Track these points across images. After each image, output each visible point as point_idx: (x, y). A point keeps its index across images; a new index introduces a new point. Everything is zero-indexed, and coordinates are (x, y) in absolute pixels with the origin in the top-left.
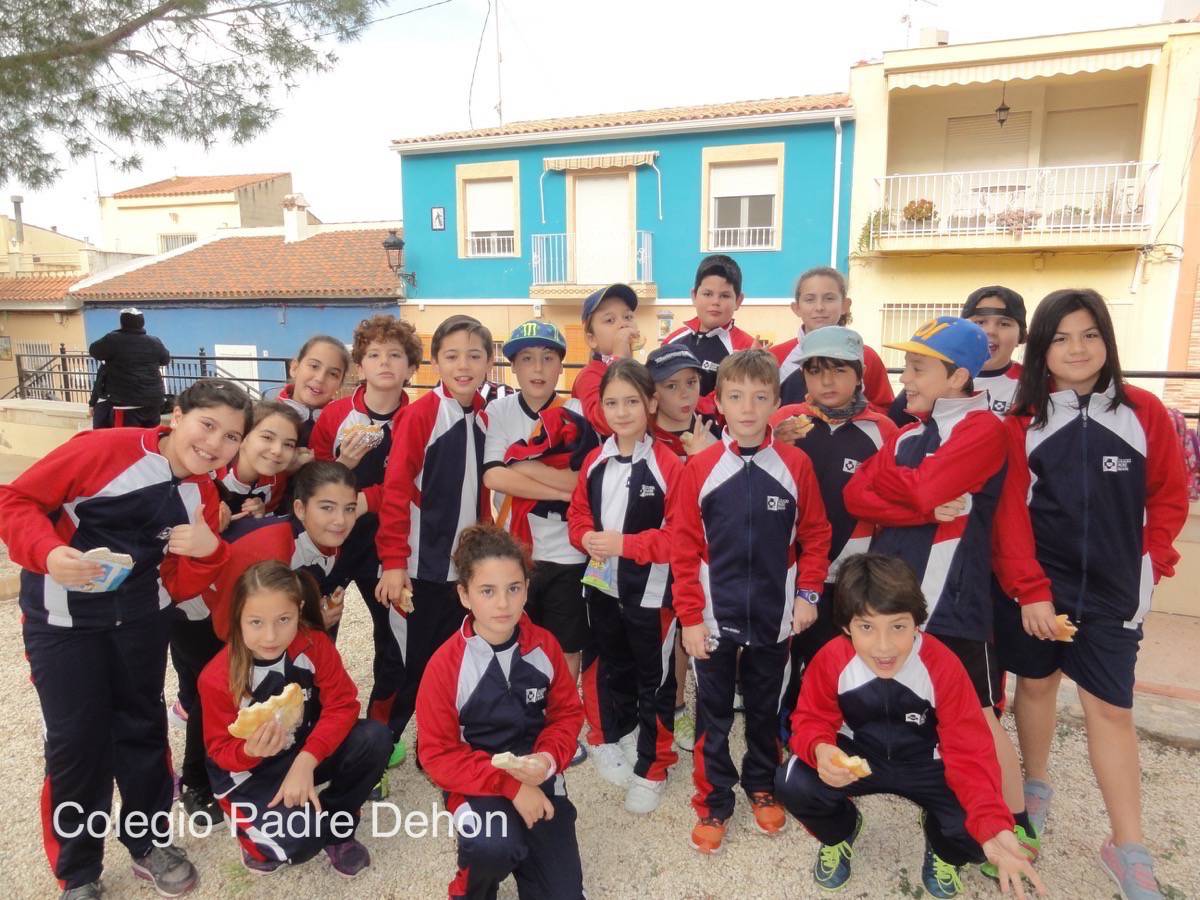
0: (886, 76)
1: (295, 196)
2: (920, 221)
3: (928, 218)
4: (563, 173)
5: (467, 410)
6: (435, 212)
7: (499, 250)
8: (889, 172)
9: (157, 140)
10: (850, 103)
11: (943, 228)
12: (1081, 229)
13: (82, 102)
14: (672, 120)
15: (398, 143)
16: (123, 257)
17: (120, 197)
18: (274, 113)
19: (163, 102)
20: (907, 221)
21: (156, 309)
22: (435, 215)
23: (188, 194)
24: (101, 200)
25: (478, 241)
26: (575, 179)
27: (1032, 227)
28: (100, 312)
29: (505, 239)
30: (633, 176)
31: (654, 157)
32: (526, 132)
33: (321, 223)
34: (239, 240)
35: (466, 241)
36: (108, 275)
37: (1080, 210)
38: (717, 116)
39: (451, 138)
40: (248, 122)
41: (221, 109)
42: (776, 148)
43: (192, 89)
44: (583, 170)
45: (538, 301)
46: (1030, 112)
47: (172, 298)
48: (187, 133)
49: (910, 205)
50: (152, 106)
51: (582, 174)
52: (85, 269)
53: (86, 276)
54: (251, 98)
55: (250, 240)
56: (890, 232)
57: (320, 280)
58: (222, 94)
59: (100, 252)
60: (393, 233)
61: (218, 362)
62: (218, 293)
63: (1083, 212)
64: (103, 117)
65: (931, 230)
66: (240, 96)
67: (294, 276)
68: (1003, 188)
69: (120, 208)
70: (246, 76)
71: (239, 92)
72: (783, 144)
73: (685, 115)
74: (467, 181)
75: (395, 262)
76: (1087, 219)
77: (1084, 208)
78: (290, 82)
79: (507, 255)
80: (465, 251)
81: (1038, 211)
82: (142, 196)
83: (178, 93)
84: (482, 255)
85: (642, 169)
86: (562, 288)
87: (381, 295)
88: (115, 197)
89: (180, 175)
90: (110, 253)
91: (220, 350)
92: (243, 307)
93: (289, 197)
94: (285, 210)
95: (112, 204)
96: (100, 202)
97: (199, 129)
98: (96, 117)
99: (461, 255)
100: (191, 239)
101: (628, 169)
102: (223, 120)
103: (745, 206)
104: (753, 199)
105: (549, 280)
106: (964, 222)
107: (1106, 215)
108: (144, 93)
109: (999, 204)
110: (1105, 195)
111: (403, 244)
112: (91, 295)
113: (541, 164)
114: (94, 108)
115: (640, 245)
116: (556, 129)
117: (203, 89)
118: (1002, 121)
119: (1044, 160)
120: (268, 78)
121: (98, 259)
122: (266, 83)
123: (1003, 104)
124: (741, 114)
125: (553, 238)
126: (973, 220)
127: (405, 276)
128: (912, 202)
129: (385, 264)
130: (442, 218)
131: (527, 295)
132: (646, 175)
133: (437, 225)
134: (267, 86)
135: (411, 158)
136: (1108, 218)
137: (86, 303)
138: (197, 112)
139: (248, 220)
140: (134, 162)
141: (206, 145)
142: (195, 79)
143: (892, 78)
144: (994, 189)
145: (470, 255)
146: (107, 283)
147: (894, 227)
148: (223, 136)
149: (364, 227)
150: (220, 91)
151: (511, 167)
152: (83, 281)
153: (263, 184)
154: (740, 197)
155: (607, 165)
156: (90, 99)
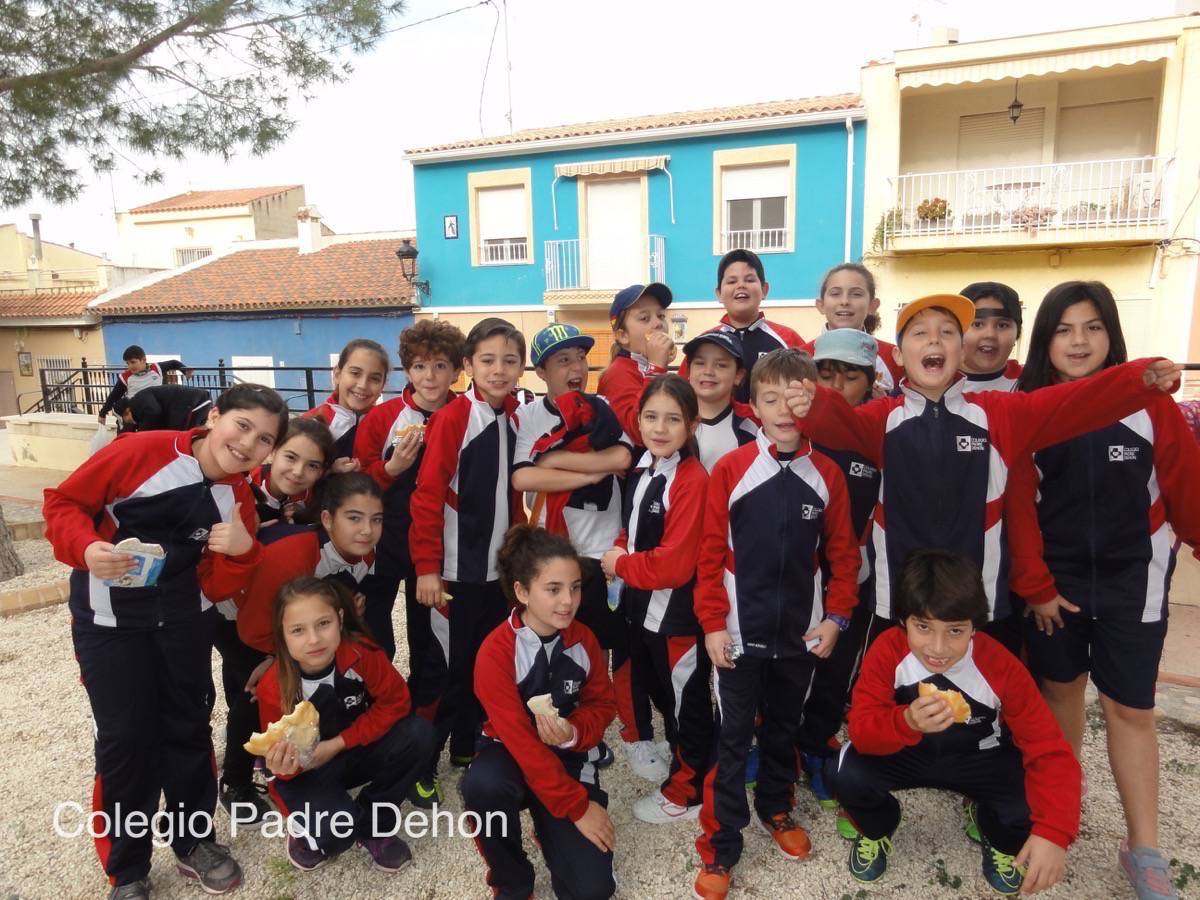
0: (897, 75)
1: (309, 208)
2: (934, 220)
3: (942, 217)
4: (575, 179)
5: (498, 412)
6: (448, 221)
7: (512, 257)
8: (902, 171)
9: (178, 154)
10: (861, 103)
11: (957, 226)
12: (1097, 225)
13: (104, 118)
14: (683, 123)
15: (410, 152)
16: (141, 271)
17: (136, 213)
18: (292, 125)
19: (183, 116)
20: (921, 220)
21: (174, 322)
22: (447, 225)
23: (203, 208)
24: (118, 215)
25: (491, 249)
26: (587, 184)
27: (1048, 223)
28: (117, 327)
29: (518, 246)
30: (645, 180)
31: (666, 161)
32: (538, 139)
33: (334, 234)
34: (254, 252)
35: (479, 248)
36: (127, 290)
37: (1096, 206)
38: (728, 119)
39: (463, 147)
40: (266, 134)
41: (241, 122)
42: (787, 150)
43: (213, 103)
44: (594, 176)
45: (551, 307)
46: (1044, 108)
47: (189, 311)
48: (208, 146)
49: (924, 205)
50: (172, 122)
51: (593, 179)
52: (103, 284)
53: (105, 291)
54: (270, 111)
55: (265, 253)
56: (904, 231)
57: (334, 290)
58: (241, 107)
59: (118, 268)
60: (407, 242)
61: (235, 373)
62: (234, 305)
63: (1099, 208)
64: (125, 132)
65: (946, 229)
66: (259, 109)
67: (309, 287)
68: (1017, 185)
69: (136, 224)
70: (264, 88)
71: (258, 104)
72: (794, 145)
73: (696, 119)
74: (479, 189)
75: (409, 271)
76: (1103, 215)
77: (1100, 204)
78: (307, 93)
79: (520, 261)
80: (479, 258)
81: (1054, 207)
82: (157, 211)
83: (198, 106)
84: (495, 262)
85: (654, 173)
86: (576, 293)
87: (395, 304)
88: (131, 213)
89: (194, 190)
90: (127, 268)
91: (237, 361)
92: (259, 319)
93: (303, 209)
94: (299, 221)
95: (129, 220)
96: (117, 218)
97: (219, 142)
98: (118, 133)
99: (474, 263)
100: (207, 253)
101: (640, 173)
102: (243, 133)
103: (757, 208)
104: (765, 201)
105: (562, 286)
106: (979, 219)
107: (1123, 210)
108: (165, 108)
109: (1014, 201)
110: (1120, 189)
111: (417, 253)
112: (110, 309)
113: (553, 170)
114: (116, 124)
115: (652, 250)
116: (567, 135)
117: (222, 103)
118: (1015, 118)
119: (1059, 154)
120: (286, 90)
121: (116, 274)
122: (284, 95)
123: (1016, 101)
124: (752, 116)
125: (566, 244)
126: (988, 218)
127: (418, 285)
128: (926, 201)
129: (399, 273)
130: (454, 227)
131: (541, 302)
132: (658, 179)
133: (450, 234)
134: (285, 98)
135: (421, 167)
136: (1124, 213)
137: (105, 318)
138: (218, 125)
139: (262, 232)
140: (156, 176)
141: (226, 157)
142: (215, 93)
143: (903, 77)
144: (1008, 186)
145: (484, 263)
146: (125, 298)
147: (908, 226)
148: (242, 148)
149: (376, 237)
150: (240, 104)
151: (523, 174)
152: (102, 295)
153: (276, 197)
154: (752, 200)
155: (618, 170)
156: (111, 115)
